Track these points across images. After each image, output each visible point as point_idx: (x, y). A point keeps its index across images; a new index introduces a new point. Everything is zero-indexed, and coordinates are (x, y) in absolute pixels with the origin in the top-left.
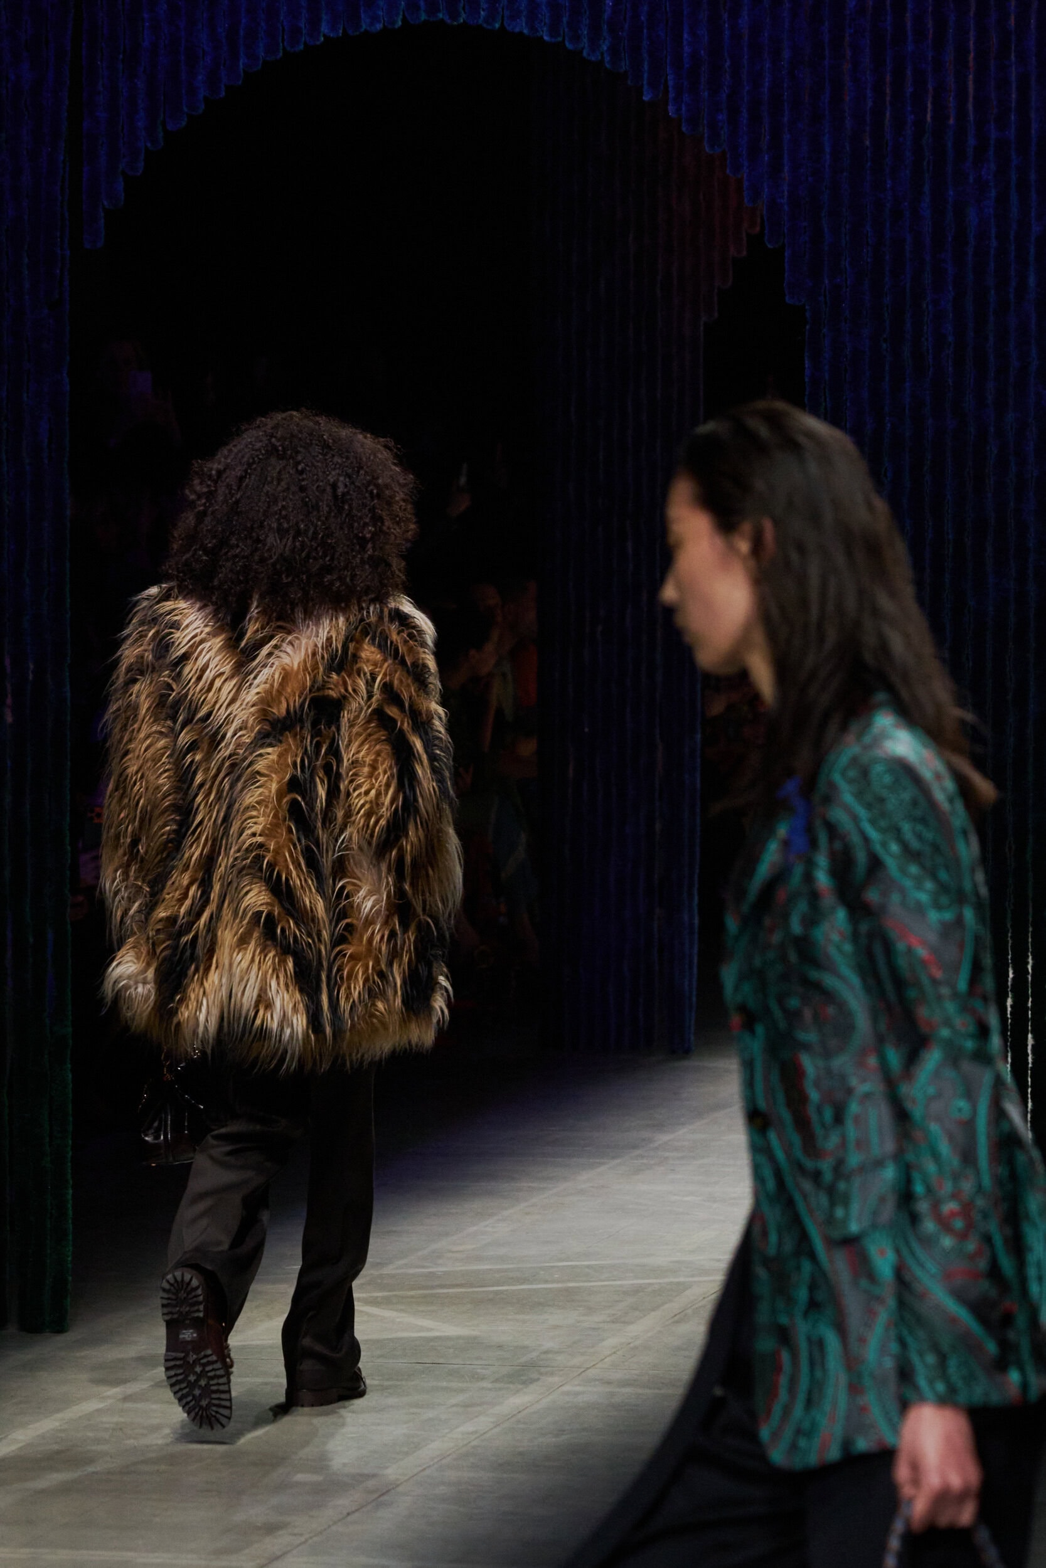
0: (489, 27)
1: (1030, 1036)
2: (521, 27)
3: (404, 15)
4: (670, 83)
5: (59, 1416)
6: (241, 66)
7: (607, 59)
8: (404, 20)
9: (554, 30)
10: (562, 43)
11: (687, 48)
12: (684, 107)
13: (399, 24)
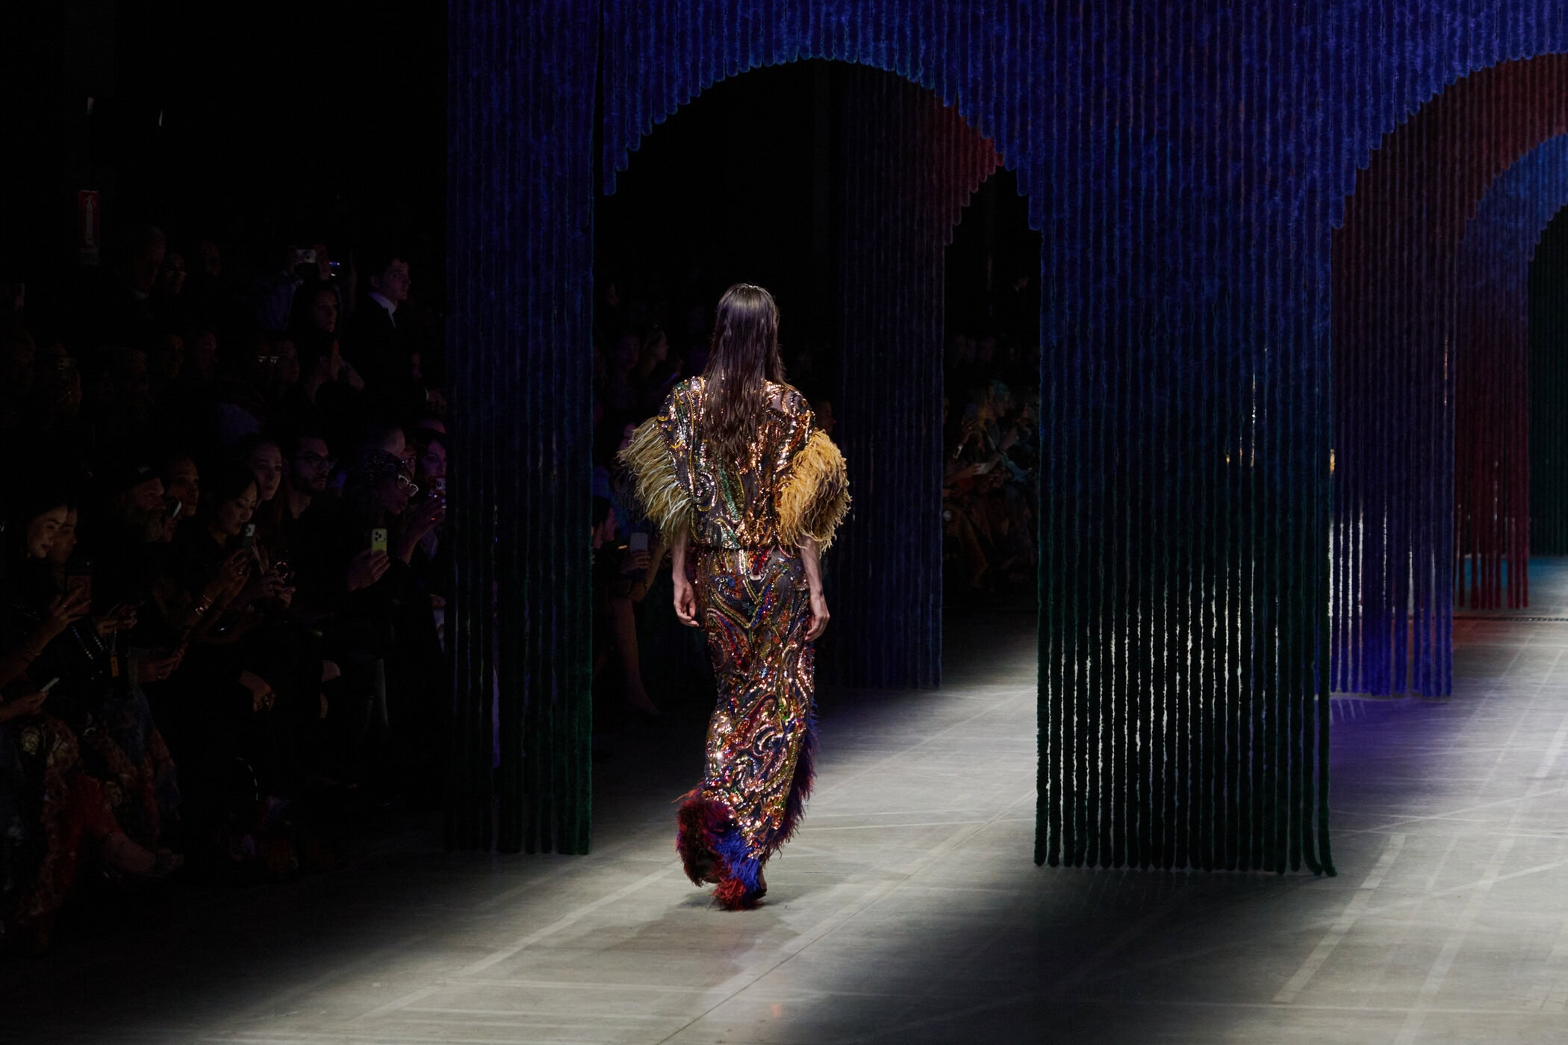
0: (851, 62)
1: (1177, 674)
2: (869, 62)
3: (799, 55)
4: (960, 97)
5: (595, 903)
6: (700, 85)
7: (922, 82)
8: (799, 57)
9: (890, 64)
10: (895, 72)
11: (970, 76)
12: (968, 111)
13: (796, 60)
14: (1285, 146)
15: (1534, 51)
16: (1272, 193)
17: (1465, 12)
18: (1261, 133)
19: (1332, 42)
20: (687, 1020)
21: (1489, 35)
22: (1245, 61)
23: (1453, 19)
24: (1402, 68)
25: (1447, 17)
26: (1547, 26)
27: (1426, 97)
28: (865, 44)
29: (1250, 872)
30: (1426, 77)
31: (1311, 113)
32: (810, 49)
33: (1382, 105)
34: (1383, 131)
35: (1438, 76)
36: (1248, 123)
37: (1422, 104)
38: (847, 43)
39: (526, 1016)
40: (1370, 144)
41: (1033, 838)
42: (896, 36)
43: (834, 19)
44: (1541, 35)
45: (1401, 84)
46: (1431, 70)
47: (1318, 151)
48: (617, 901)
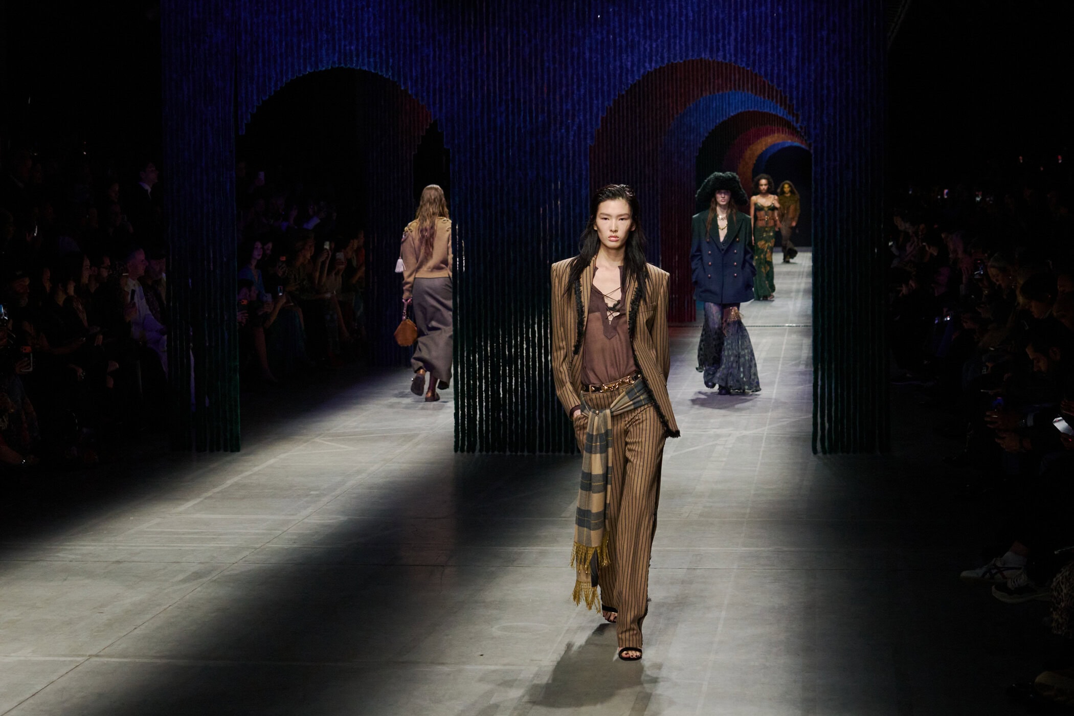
0: (356, 69)
1: (519, 360)
2: (366, 68)
3: (331, 65)
4: (409, 84)
5: (241, 475)
6: (284, 81)
7: (391, 77)
8: (331, 67)
9: (375, 69)
10: (378, 73)
11: (414, 74)
12: (413, 91)
13: (330, 68)
14: (566, 105)
15: (684, 58)
16: (561, 129)
17: (651, 39)
18: (554, 99)
19: (587, 54)
20: (280, 532)
21: (663, 50)
22: (547, 64)
23: (645, 43)
24: (621, 67)
25: (642, 42)
26: (690, 46)
27: (633, 81)
28: (363, 59)
29: (557, 454)
30: (633, 71)
31: (579, 90)
32: (337, 62)
33: (612, 84)
34: (612, 97)
35: (638, 71)
36: (548, 95)
37: (631, 85)
38: (355, 59)
39: (202, 532)
40: (606, 104)
41: (453, 439)
42: (378, 56)
43: (348, 48)
44: (687, 50)
45: (621, 75)
46: (635, 68)
47: (582, 108)
48: (251, 474)
